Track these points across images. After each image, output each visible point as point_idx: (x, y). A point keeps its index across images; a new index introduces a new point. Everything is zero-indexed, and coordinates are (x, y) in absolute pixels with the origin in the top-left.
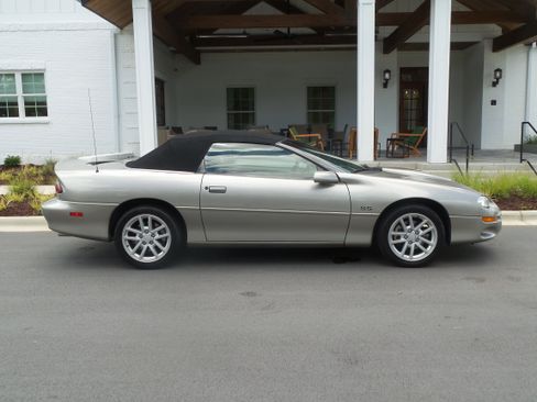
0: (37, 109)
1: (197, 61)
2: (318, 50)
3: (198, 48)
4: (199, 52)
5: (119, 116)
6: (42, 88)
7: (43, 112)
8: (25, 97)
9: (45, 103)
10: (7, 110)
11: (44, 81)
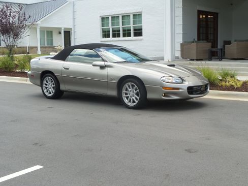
0: (138, 32)
6: (140, 22)
7: (140, 34)
8: (134, 27)
9: (141, 29)
10: (127, 33)
11: (141, 18)
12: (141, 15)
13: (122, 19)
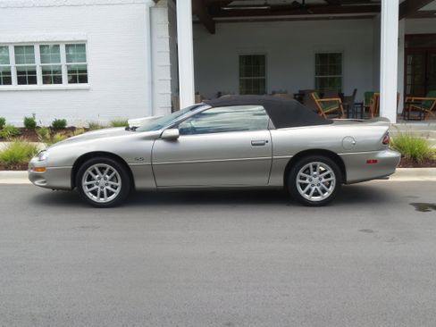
1: (212, 31)
2: (327, 18)
3: (214, 19)
4: (215, 22)
5: (152, 83)
6: (84, 58)
7: (84, 79)
8: (67, 66)
9: (86, 71)
10: (52, 77)
11: (84, 51)
12: (84, 45)
13: (41, 52)
